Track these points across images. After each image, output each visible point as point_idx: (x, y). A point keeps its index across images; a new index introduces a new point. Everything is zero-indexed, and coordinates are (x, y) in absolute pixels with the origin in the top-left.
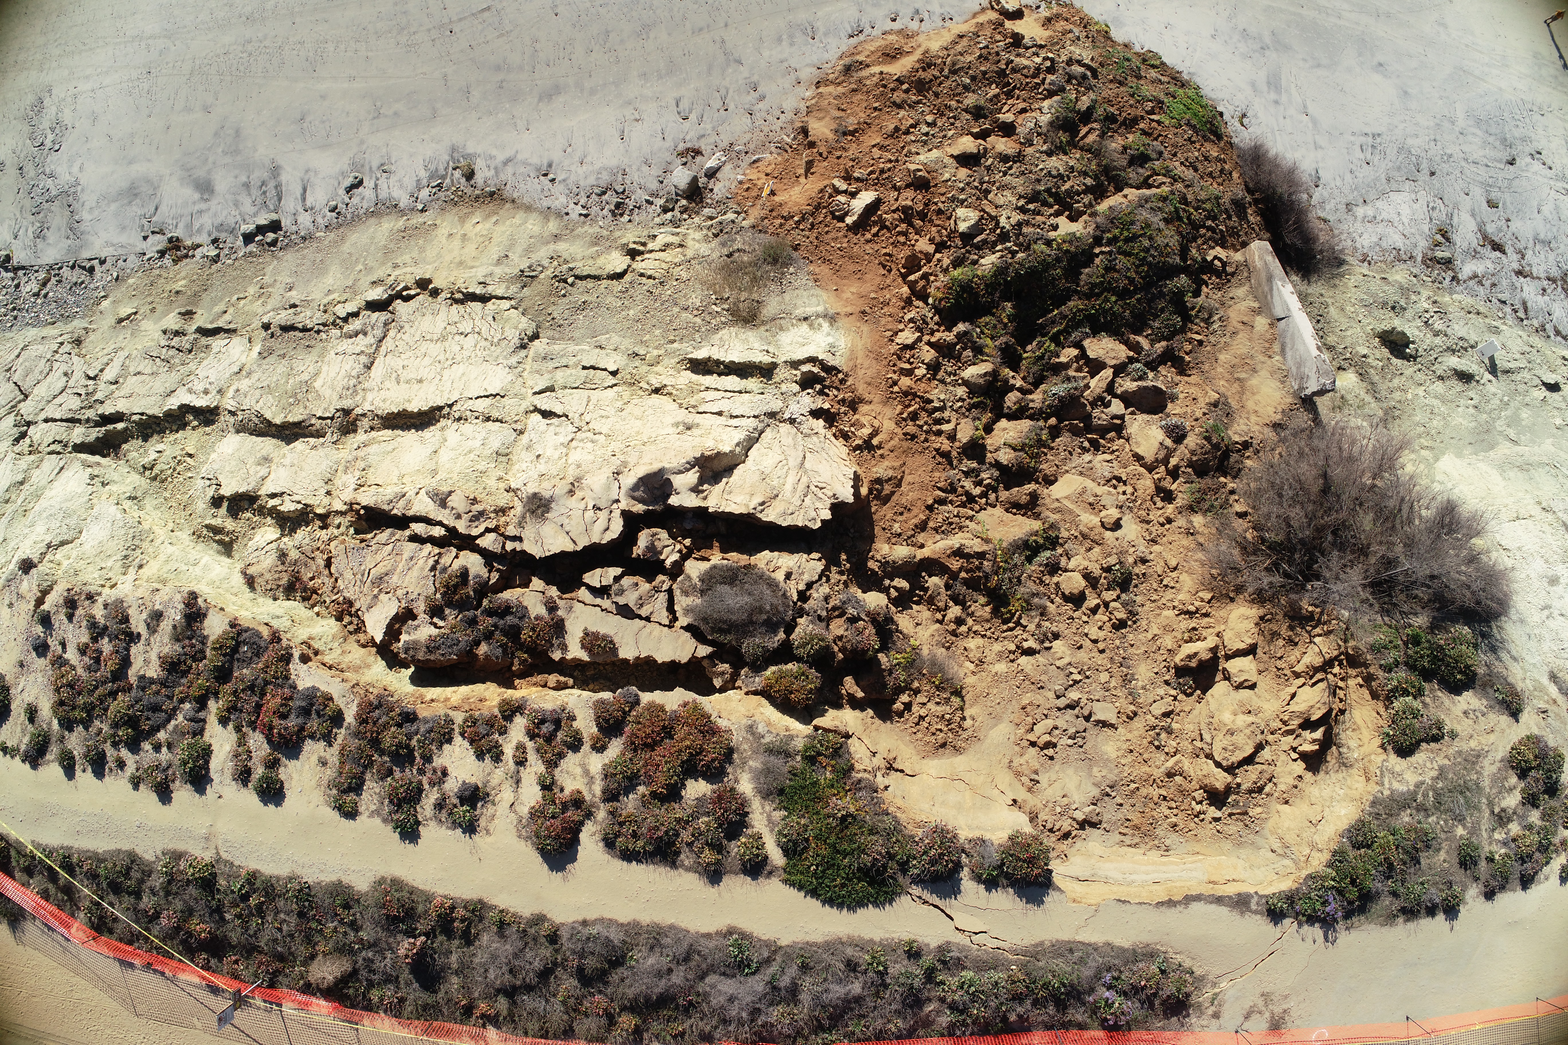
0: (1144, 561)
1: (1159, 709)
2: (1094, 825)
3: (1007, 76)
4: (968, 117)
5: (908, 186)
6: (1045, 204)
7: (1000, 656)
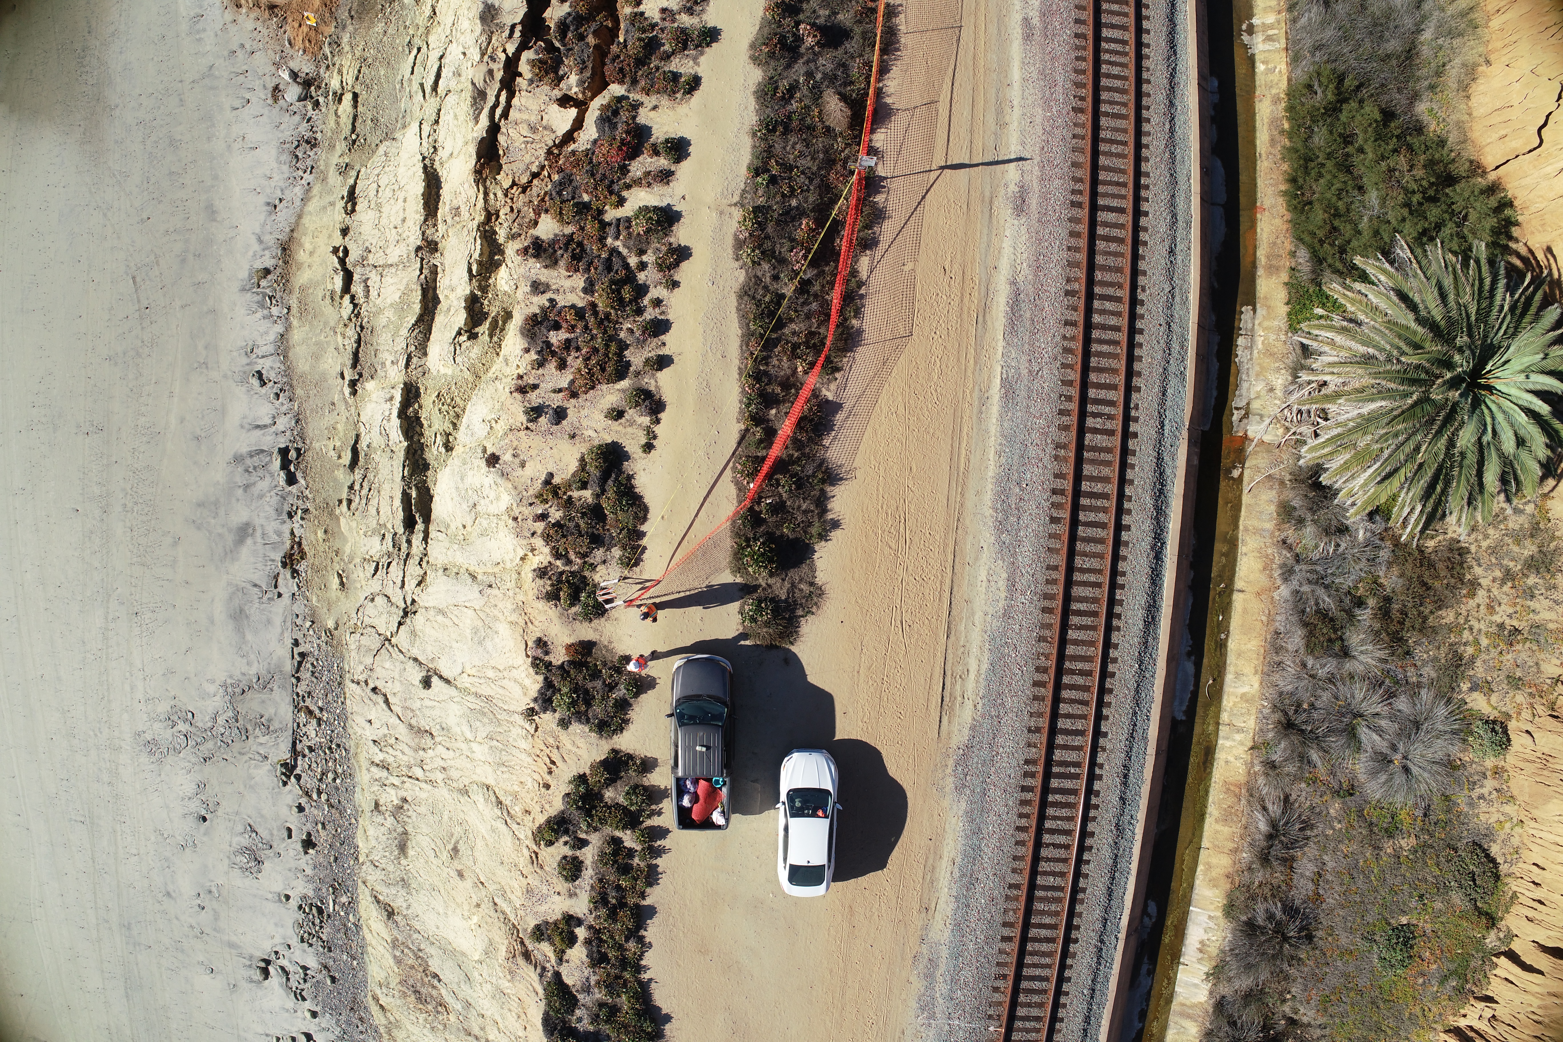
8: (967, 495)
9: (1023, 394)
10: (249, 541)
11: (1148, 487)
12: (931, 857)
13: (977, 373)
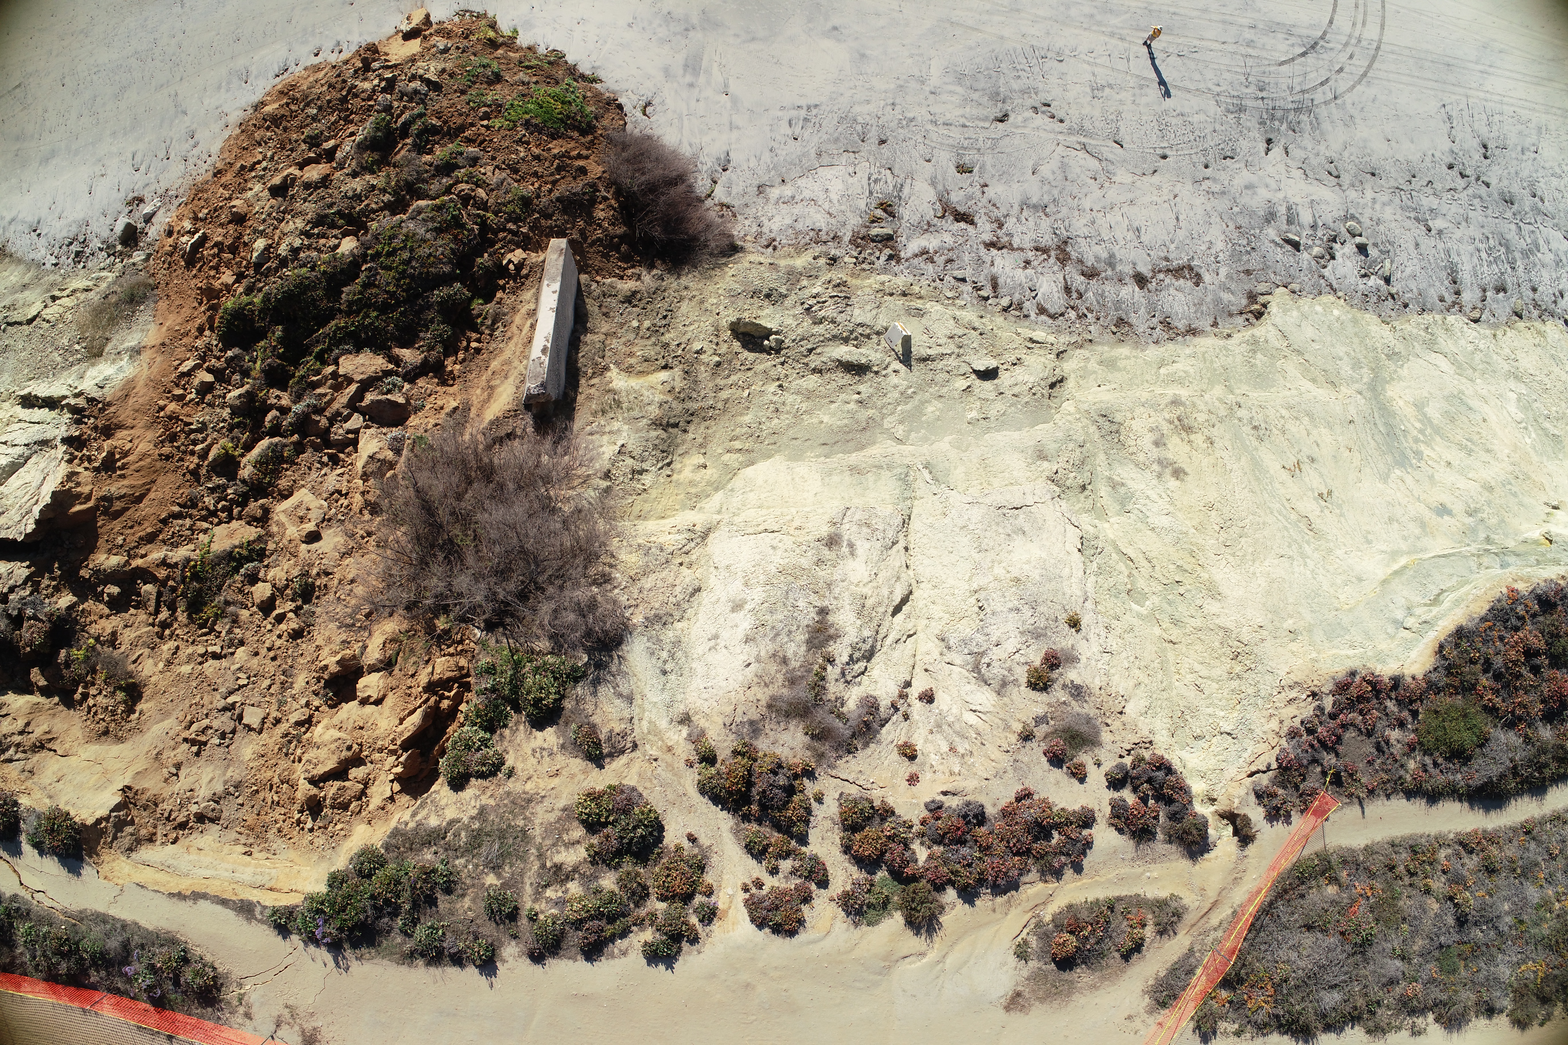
0: (327, 574)
1: (294, 717)
2: (212, 820)
3: (347, 102)
4: (304, 146)
5: (230, 222)
6: (333, 226)
7: (190, 659)
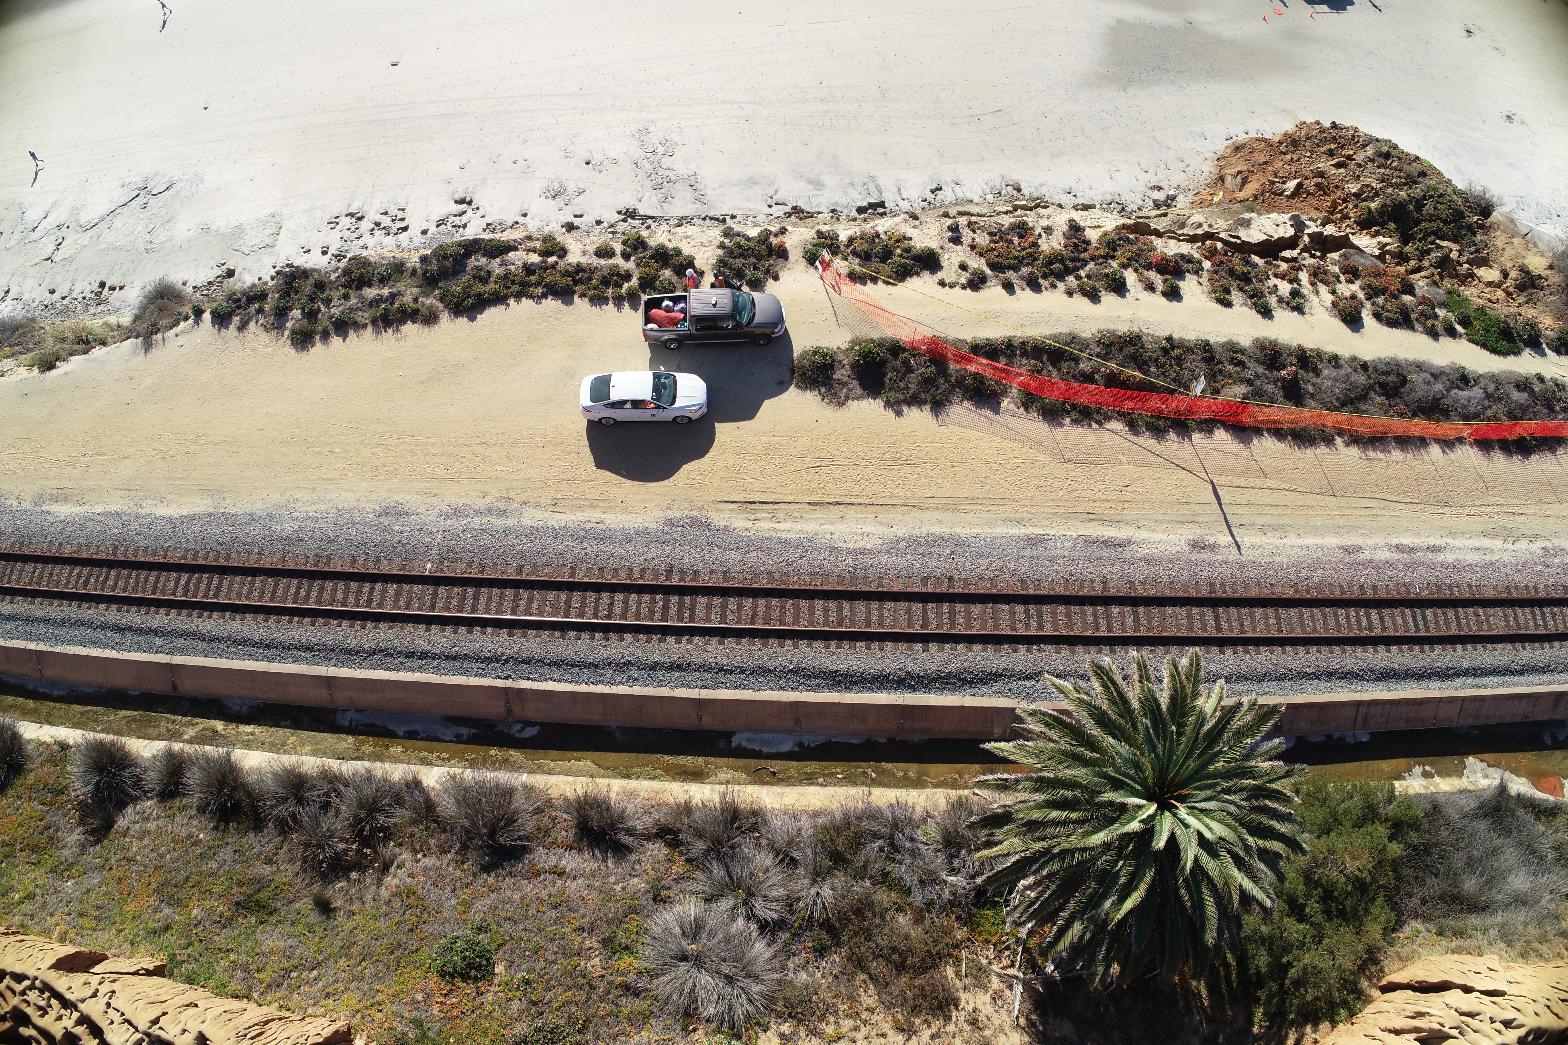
3: (1337, 139)
5: (1314, 177)
8: (937, 512)
9: (1034, 553)
10: (810, 187)
11: (967, 665)
12: (606, 504)
13: (1044, 515)
